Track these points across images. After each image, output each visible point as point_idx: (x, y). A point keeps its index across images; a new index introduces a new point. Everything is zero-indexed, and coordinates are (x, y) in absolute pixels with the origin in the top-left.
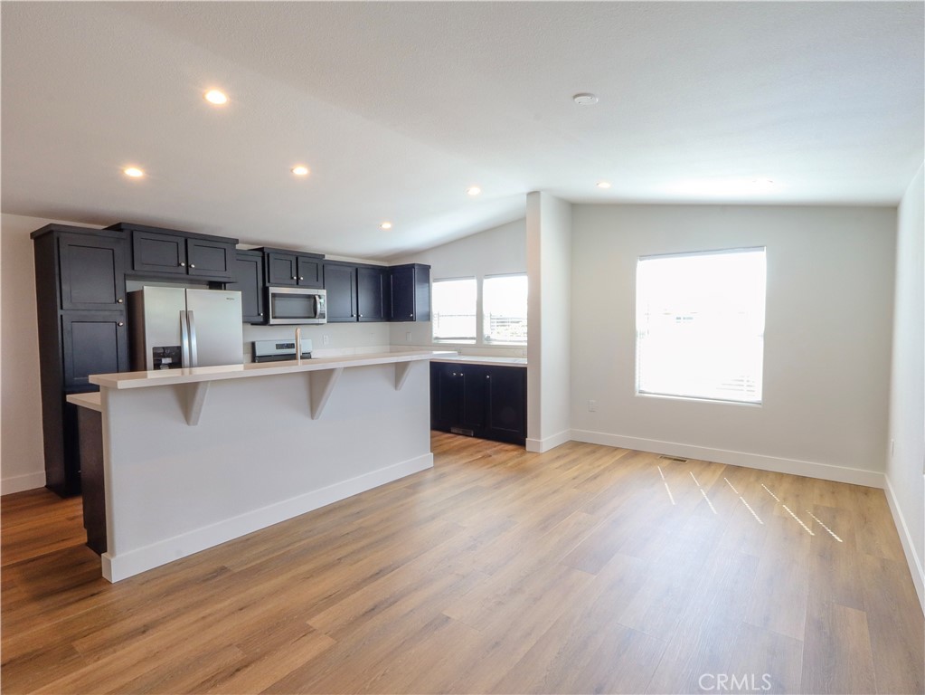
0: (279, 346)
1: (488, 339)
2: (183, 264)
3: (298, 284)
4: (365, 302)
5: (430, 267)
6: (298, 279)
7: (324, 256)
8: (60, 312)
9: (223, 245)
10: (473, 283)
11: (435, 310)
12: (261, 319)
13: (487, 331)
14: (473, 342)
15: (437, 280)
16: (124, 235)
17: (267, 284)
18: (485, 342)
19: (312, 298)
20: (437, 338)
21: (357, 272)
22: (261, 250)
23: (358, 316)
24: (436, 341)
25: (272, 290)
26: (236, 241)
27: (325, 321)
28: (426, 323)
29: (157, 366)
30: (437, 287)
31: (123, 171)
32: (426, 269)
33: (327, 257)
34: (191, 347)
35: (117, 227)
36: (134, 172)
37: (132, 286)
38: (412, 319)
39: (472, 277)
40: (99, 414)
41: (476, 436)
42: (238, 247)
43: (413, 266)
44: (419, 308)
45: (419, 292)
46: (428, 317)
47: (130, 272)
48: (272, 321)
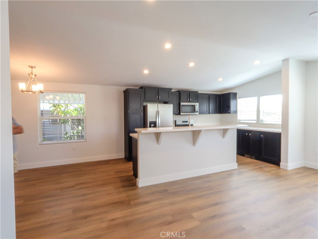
0: (183, 122)
1: (262, 120)
2: (157, 97)
3: (189, 101)
4: (212, 107)
5: (237, 93)
6: (189, 100)
7: (198, 92)
8: (129, 111)
9: (168, 91)
10: (255, 99)
11: (239, 109)
12: (178, 113)
13: (261, 118)
14: (255, 122)
15: (239, 98)
16: (143, 89)
17: (180, 102)
18: (261, 122)
19: (194, 106)
20: (239, 120)
21: (209, 97)
22: (179, 91)
23: (209, 112)
24: (239, 121)
25: (182, 104)
26: (171, 89)
27: (198, 113)
28: (235, 114)
29: (150, 127)
30: (239, 101)
31: (143, 72)
32: (235, 94)
33: (199, 92)
34: (159, 122)
35: (142, 88)
36: (146, 72)
37: (145, 104)
38: (229, 113)
39: (255, 96)
40: (137, 139)
41: (256, 159)
42: (172, 91)
43: (230, 93)
44: (232, 108)
45: (232, 103)
46: (236, 112)
47: (144, 100)
48: (181, 114)
